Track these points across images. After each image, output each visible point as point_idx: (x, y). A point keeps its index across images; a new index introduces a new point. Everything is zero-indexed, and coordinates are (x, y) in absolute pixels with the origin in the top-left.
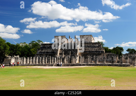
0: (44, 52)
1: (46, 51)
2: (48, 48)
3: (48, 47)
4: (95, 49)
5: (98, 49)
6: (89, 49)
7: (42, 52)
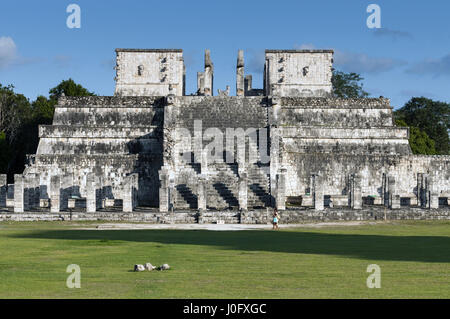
0: (82, 147)
1: (92, 138)
2: (100, 120)
3: (97, 116)
4: (366, 133)
5: (377, 135)
6: (334, 132)
7: (70, 148)
